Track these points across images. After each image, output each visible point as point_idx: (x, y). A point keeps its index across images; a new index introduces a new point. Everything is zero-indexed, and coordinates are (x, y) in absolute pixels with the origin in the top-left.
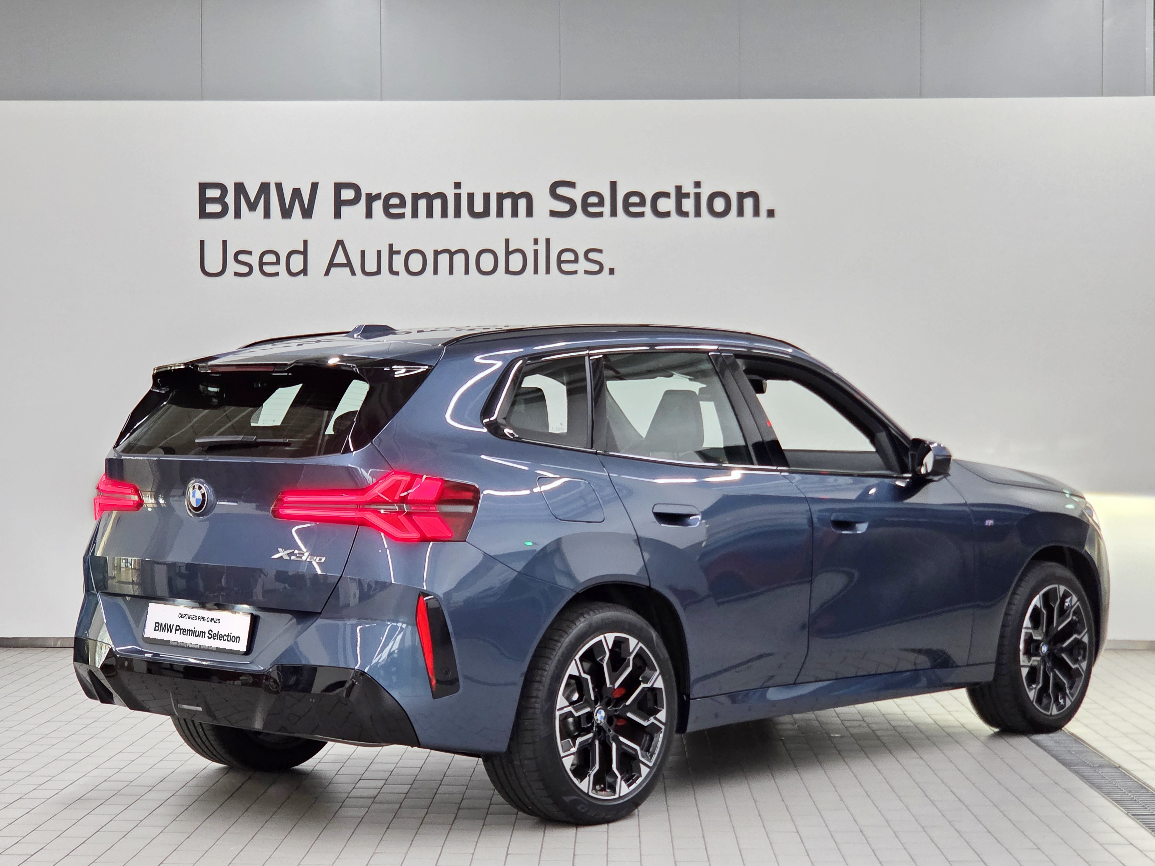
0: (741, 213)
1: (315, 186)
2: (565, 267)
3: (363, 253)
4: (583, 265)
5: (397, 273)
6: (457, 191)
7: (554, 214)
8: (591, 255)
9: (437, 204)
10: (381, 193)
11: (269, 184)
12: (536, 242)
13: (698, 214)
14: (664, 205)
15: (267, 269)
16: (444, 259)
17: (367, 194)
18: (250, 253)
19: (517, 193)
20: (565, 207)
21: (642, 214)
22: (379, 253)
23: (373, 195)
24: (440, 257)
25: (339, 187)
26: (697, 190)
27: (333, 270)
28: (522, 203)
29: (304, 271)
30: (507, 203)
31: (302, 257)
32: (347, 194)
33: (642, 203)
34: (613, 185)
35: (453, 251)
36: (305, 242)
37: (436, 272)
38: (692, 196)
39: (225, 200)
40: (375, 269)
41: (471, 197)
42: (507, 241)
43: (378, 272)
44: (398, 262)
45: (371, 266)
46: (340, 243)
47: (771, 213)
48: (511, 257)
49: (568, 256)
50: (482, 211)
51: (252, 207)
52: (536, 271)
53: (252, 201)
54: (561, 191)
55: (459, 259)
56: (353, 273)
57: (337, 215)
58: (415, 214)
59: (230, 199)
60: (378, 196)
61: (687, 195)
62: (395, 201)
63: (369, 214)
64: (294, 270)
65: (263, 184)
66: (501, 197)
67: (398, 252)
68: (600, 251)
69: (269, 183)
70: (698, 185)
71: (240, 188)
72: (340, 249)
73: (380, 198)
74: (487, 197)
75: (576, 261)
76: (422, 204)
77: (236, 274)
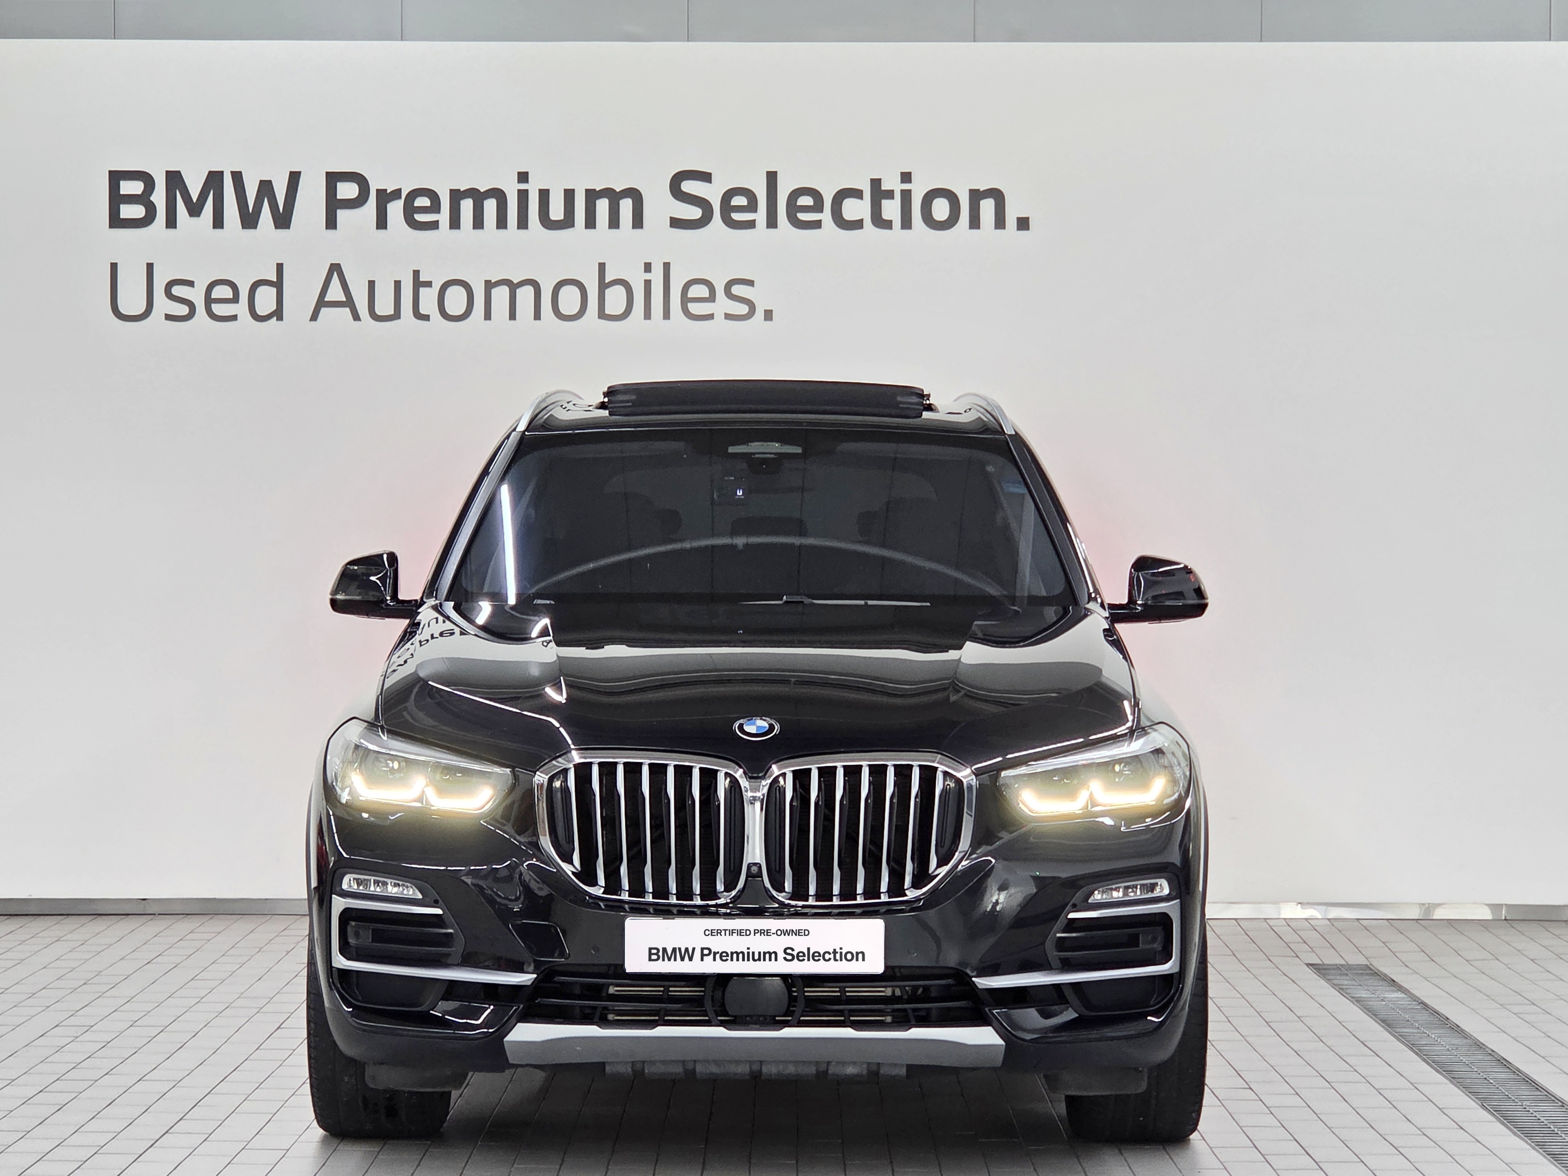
0: (975, 223)
1: (294, 178)
2: (694, 308)
3: (372, 284)
4: (723, 305)
5: (426, 318)
6: (523, 186)
7: (676, 223)
8: (736, 290)
9: (490, 206)
10: (400, 190)
11: (221, 174)
12: (648, 267)
13: (907, 223)
14: (853, 209)
15: (217, 309)
16: (501, 295)
17: (378, 190)
18: (191, 284)
19: (618, 190)
20: (694, 213)
21: (817, 224)
22: (398, 284)
23: (388, 192)
24: (495, 292)
25: (333, 179)
26: (906, 186)
27: (324, 311)
28: (626, 206)
29: (278, 314)
30: (603, 206)
31: (274, 291)
32: (347, 190)
33: (818, 207)
34: (772, 177)
35: (515, 282)
36: (280, 267)
37: (488, 316)
38: (898, 196)
39: (152, 199)
40: (391, 312)
41: (544, 195)
42: (602, 267)
43: (397, 315)
44: (429, 298)
45: (384, 307)
46: (335, 268)
47: (1023, 224)
48: (608, 292)
49: (698, 291)
50: (562, 218)
51: (195, 210)
52: (648, 315)
53: (195, 201)
54: (689, 187)
55: (525, 295)
56: (356, 317)
57: (331, 223)
58: (455, 223)
59: (159, 197)
60: (397, 194)
61: (890, 194)
62: (422, 202)
63: (382, 223)
64: (261, 311)
65: (211, 174)
66: (592, 196)
67: (429, 284)
68: (750, 283)
69: (222, 172)
70: (906, 177)
71: (174, 179)
72: (335, 279)
73: (400, 198)
74: (569, 195)
75: (712, 298)
76: (467, 206)
77: (168, 317)
